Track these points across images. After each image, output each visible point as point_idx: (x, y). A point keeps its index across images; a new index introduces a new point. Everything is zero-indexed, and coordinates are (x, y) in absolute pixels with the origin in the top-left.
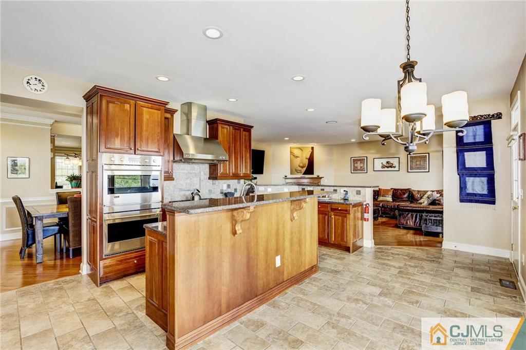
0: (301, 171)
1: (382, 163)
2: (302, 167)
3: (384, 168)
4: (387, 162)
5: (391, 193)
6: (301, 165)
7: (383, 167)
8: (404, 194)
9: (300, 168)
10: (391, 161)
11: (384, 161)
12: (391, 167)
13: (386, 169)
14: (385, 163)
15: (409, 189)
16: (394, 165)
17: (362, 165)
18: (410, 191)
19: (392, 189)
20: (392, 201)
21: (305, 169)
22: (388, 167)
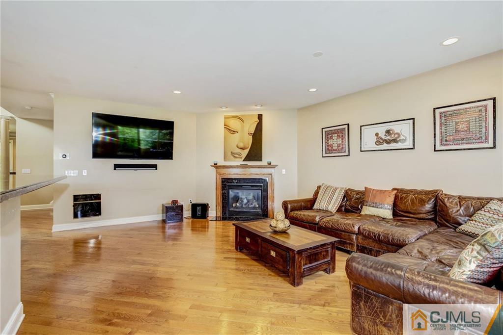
0: (240, 154)
1: (377, 135)
2: (242, 149)
3: (381, 144)
4: (388, 132)
5: (391, 200)
6: (241, 145)
7: (380, 141)
8: (423, 202)
9: (239, 151)
10: (396, 128)
11: (381, 130)
12: (395, 141)
13: (385, 146)
14: (382, 135)
15: (437, 191)
16: (402, 137)
17: (340, 141)
18: (437, 198)
19: (394, 189)
20: (391, 217)
21: (247, 151)
22: (388, 142)
